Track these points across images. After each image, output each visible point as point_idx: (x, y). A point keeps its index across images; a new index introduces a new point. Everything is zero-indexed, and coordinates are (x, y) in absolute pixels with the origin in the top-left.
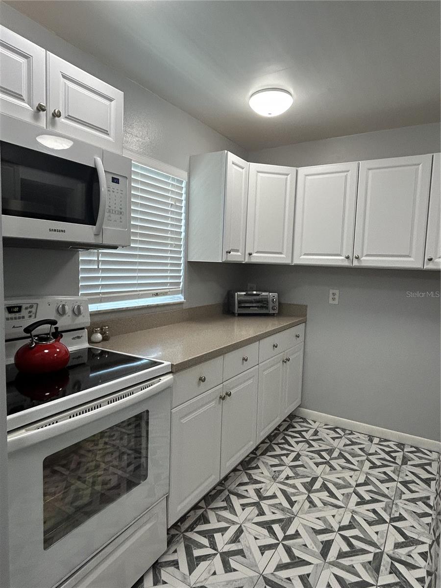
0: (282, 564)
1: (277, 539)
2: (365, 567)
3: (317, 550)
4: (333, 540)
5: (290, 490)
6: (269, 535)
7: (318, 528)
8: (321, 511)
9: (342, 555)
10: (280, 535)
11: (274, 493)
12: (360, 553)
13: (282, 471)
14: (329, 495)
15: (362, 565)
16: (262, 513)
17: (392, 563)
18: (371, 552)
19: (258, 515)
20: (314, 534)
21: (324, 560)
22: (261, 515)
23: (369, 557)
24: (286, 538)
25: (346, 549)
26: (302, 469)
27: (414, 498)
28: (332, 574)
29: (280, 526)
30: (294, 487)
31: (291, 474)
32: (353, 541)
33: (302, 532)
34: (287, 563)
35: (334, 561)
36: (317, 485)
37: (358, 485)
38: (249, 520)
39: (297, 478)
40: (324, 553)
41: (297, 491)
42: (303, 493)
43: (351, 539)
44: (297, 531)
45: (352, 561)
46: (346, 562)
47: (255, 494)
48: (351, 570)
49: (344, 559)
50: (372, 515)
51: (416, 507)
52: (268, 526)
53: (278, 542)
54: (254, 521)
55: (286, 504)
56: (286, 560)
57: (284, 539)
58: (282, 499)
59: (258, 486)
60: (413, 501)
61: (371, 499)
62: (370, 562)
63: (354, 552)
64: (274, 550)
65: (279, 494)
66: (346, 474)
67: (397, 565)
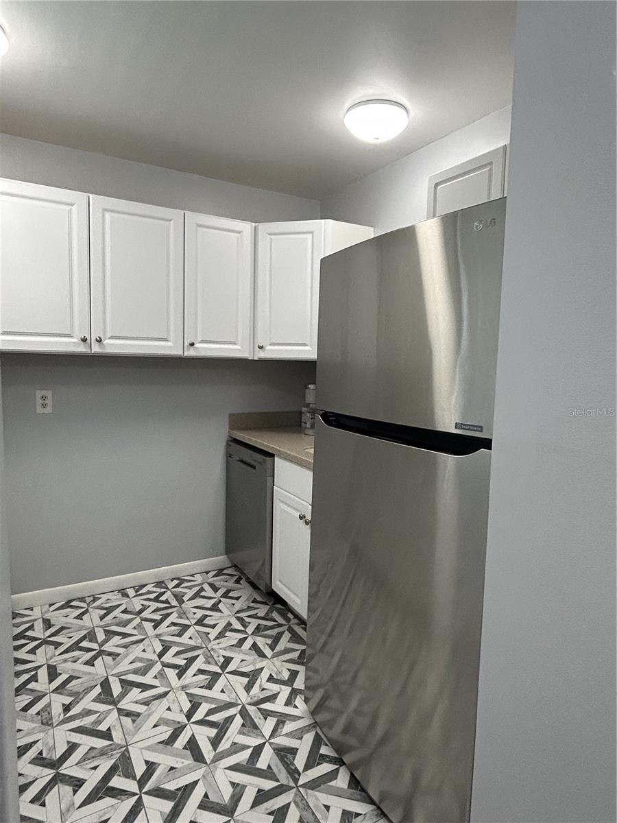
0: (168, 815)
1: (134, 794)
2: (244, 734)
3: (189, 761)
4: (193, 735)
5: (87, 721)
6: (117, 801)
7: (166, 737)
8: (149, 715)
9: (215, 742)
10: (131, 786)
11: (68, 742)
12: (228, 725)
13: (49, 705)
14: (141, 690)
15: (241, 734)
16: (77, 784)
17: (258, 709)
18: (236, 715)
19: (75, 792)
20: (169, 747)
21: (204, 765)
22: (80, 786)
23: (238, 721)
24: (142, 782)
25: (213, 732)
26: (74, 682)
27: (220, 633)
28: (225, 770)
29: (119, 776)
30: (88, 712)
31: (68, 700)
32: (211, 718)
33: (152, 757)
34: (173, 808)
35: (214, 756)
36: (116, 689)
37: (160, 655)
38: (68, 810)
39: (81, 699)
40: (198, 757)
41: (98, 715)
42: (109, 712)
43: (207, 718)
44: (147, 762)
45: (228, 738)
46: (224, 745)
47: (41, 768)
48: (236, 748)
49: (221, 745)
50: (202, 677)
51: (228, 640)
52: (103, 790)
53: (137, 797)
54: (77, 805)
55: (100, 743)
56: (167, 806)
57: (141, 786)
58: (87, 742)
59: (32, 753)
60: (221, 635)
61: (186, 661)
62: (243, 725)
63: (222, 728)
64: (143, 810)
65: (76, 738)
66: (136, 651)
67: (263, 706)
